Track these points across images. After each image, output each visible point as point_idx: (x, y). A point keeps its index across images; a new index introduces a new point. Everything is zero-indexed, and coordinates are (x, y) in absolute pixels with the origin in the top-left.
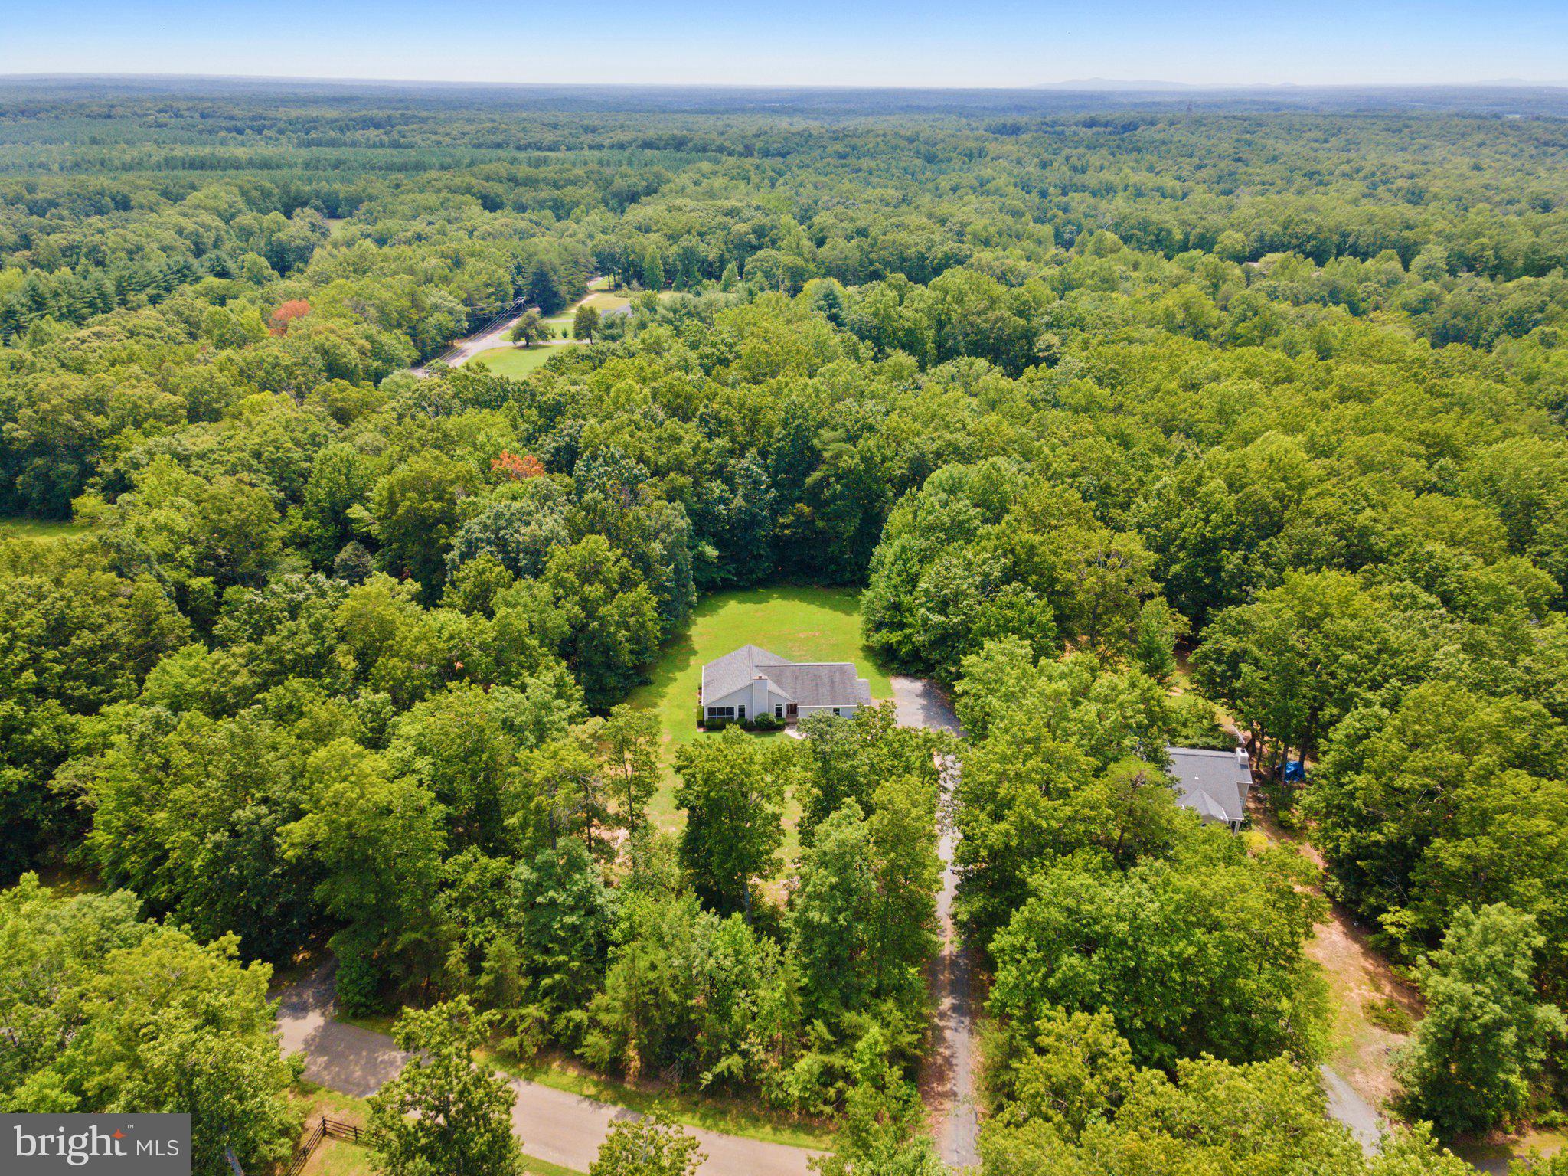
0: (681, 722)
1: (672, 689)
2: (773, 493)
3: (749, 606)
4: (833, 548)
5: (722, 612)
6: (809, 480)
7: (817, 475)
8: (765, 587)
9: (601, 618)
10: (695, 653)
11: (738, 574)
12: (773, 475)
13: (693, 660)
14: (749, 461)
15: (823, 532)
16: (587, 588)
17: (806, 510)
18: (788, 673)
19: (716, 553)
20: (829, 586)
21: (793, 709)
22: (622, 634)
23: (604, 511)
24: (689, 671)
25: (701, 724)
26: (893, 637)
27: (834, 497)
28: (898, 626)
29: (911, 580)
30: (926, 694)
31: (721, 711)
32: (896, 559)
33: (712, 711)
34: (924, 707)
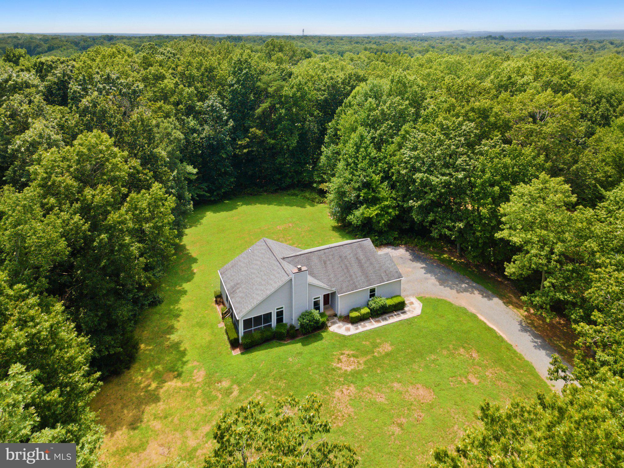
0: (209, 346)
1: (184, 304)
2: (231, 123)
3: (223, 214)
4: (279, 160)
5: (204, 221)
6: (259, 111)
7: (265, 105)
8: (229, 199)
9: (109, 229)
10: (195, 260)
11: (210, 191)
12: (230, 110)
13: (195, 267)
14: (213, 100)
15: (273, 147)
16: (88, 192)
17: (259, 132)
18: (315, 259)
19: (195, 171)
20: (275, 191)
21: (329, 299)
22: (135, 248)
23: (104, 112)
24: (196, 279)
25: (234, 344)
26: (372, 212)
27: (280, 119)
28: (373, 201)
29: (374, 162)
30: (416, 258)
31: (258, 320)
32: (358, 147)
33: (248, 323)
34: (428, 271)
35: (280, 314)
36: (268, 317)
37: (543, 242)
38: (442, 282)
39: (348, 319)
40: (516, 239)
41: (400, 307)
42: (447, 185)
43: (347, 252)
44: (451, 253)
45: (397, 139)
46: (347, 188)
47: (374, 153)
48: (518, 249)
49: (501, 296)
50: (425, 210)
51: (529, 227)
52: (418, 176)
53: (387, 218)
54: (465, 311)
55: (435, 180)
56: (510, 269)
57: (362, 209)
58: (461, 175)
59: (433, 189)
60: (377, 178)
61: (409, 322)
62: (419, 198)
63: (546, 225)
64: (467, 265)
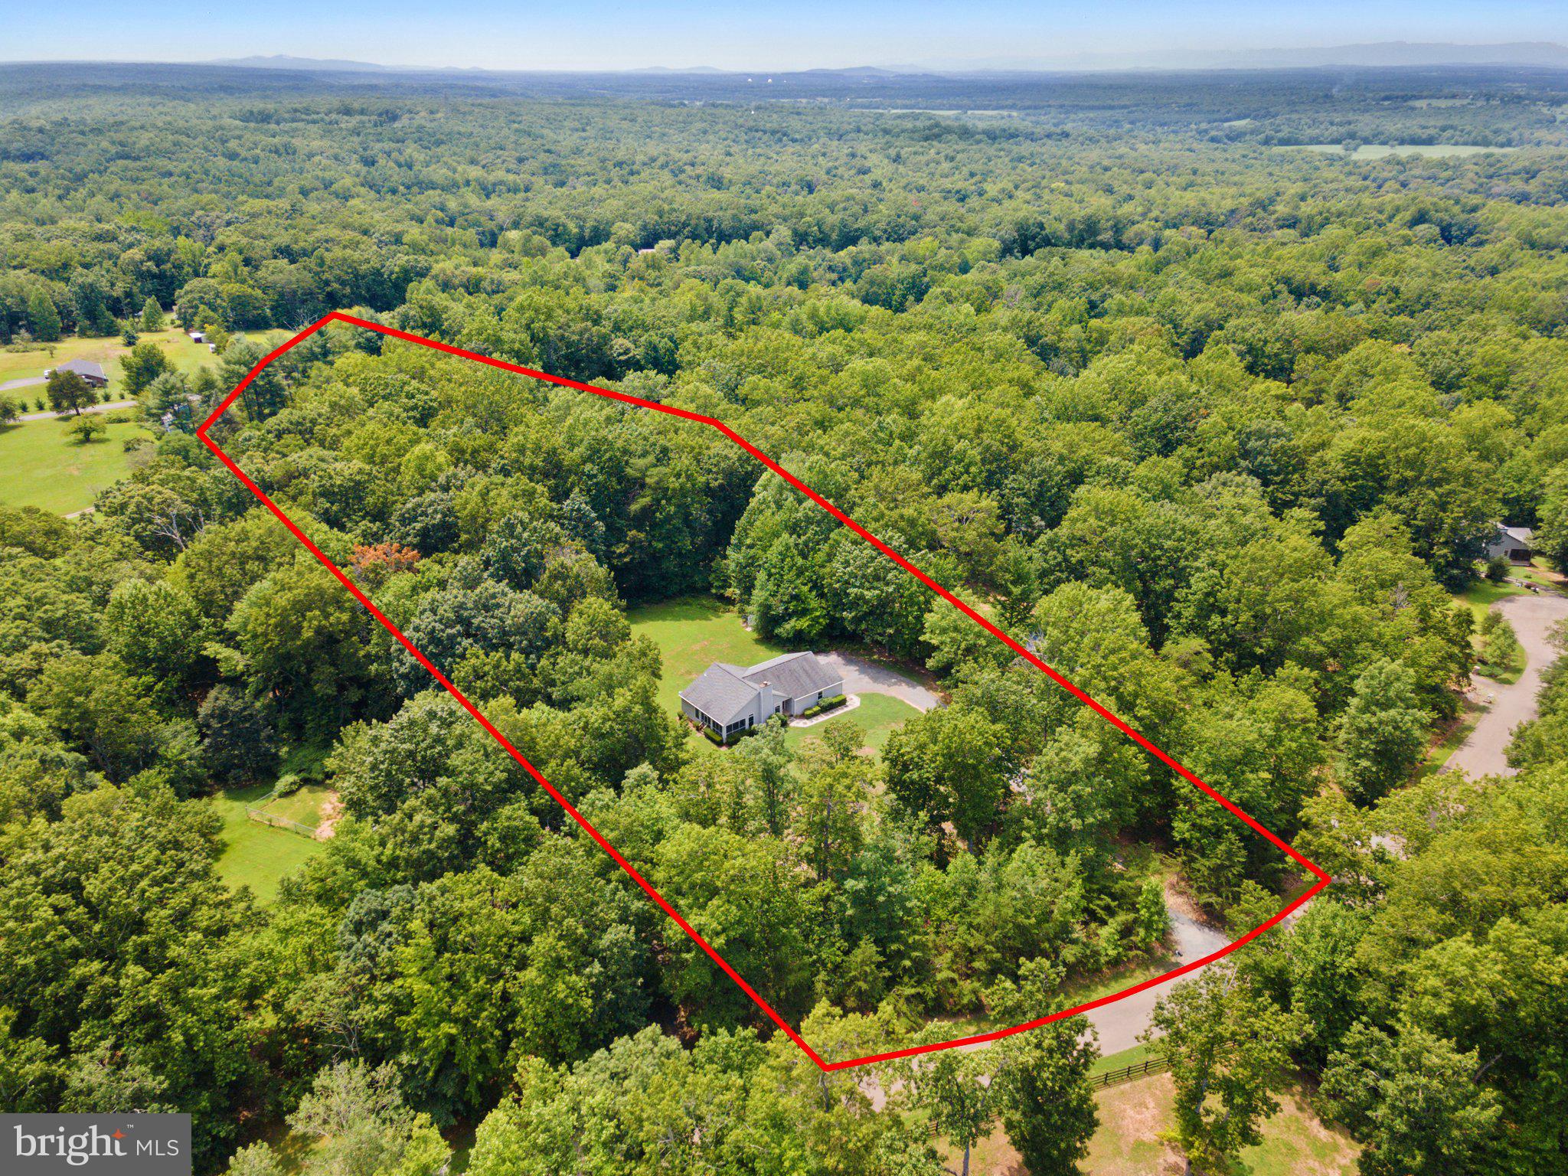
2: (603, 527)
6: (635, 508)
7: (644, 500)
14: (578, 501)
17: (641, 536)
18: (769, 675)
21: (787, 704)
25: (720, 743)
26: (803, 623)
27: (668, 518)
28: (803, 613)
29: (800, 573)
30: (849, 662)
31: (736, 725)
32: (783, 556)
33: (729, 728)
34: (861, 672)
35: (751, 719)
36: (743, 722)
37: (953, 640)
38: (875, 680)
39: (803, 716)
40: (935, 642)
41: (842, 703)
42: (879, 597)
43: (795, 666)
44: (881, 654)
45: (825, 547)
46: (773, 601)
47: (800, 561)
48: (936, 648)
49: (923, 684)
50: (857, 620)
51: (944, 631)
52: (852, 591)
53: (818, 627)
54: (895, 699)
55: (868, 594)
56: (930, 663)
57: (792, 622)
58: (890, 589)
59: (866, 602)
60: (806, 589)
61: (852, 712)
62: (851, 610)
63: (956, 629)
64: (896, 662)
